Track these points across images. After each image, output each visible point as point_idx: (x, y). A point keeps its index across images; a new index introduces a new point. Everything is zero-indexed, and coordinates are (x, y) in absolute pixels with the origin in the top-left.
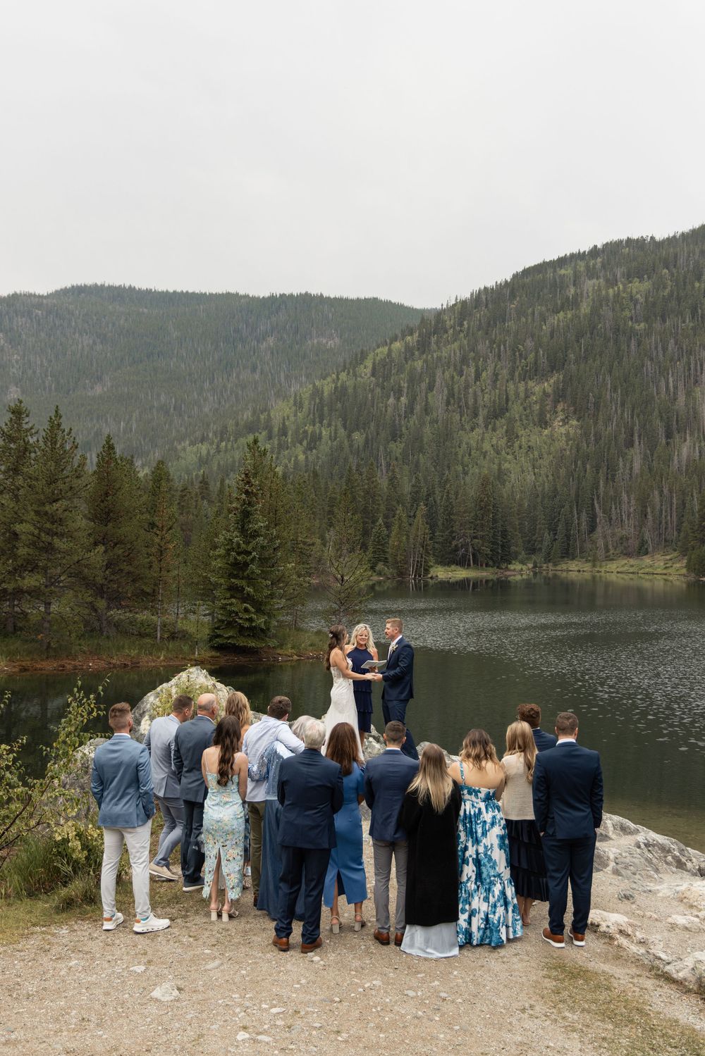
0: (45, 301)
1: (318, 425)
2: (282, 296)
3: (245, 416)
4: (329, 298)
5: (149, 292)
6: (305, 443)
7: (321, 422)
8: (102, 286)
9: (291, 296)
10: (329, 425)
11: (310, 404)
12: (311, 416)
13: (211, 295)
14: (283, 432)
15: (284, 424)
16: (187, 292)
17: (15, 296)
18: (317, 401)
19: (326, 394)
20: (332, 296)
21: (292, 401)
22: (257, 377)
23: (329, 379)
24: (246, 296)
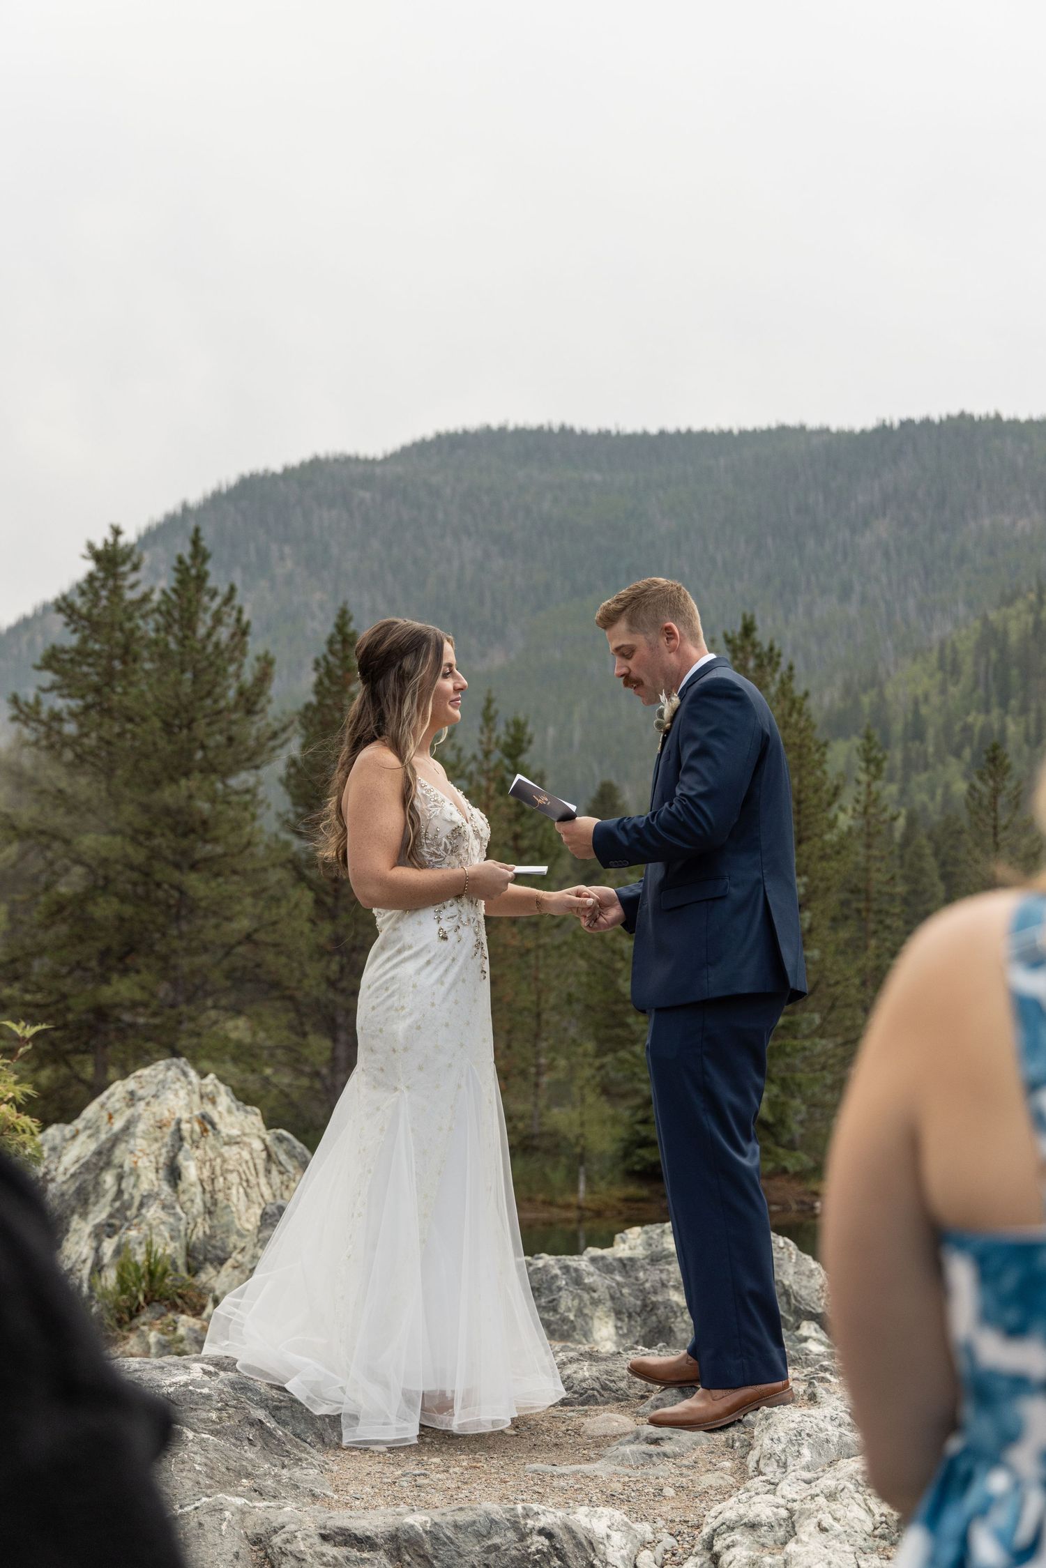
0: (378, 471)
1: (996, 712)
2: (907, 424)
3: (826, 700)
4: (1015, 423)
5: (604, 436)
6: (967, 753)
7: (1004, 704)
8: (502, 430)
9: (927, 423)
10: (1024, 710)
11: (976, 664)
12: (981, 692)
13: (744, 434)
14: (916, 731)
15: (916, 712)
16: (689, 432)
17: (315, 467)
18: (994, 655)
19: (1014, 638)
20: (1023, 417)
21: (934, 657)
22: (853, 610)
23: (1020, 605)
24: (824, 431)
